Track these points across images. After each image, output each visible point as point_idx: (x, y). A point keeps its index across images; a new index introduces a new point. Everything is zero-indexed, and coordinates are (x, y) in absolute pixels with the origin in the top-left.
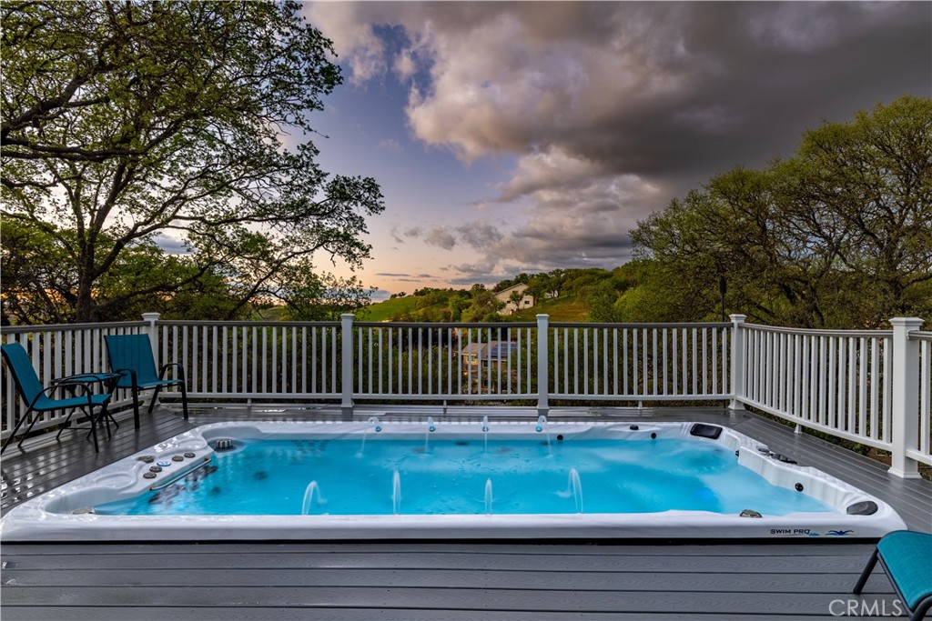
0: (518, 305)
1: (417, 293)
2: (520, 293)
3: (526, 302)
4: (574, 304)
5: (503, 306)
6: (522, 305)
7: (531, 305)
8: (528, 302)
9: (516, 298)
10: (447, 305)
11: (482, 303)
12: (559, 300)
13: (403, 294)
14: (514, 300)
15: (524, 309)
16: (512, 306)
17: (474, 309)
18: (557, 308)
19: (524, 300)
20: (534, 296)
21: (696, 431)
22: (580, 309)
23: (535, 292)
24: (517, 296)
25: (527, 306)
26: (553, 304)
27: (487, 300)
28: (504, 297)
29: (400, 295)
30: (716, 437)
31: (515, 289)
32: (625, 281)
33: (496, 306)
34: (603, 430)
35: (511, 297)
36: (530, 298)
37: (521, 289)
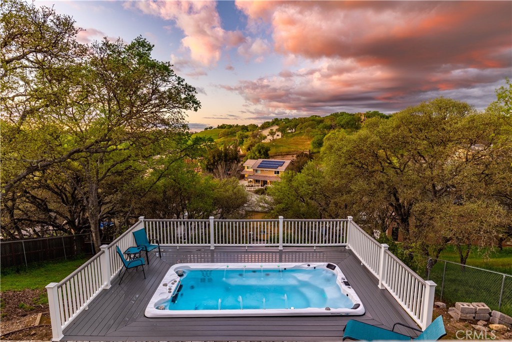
0: (273, 137)
1: (219, 127)
2: (274, 130)
3: (278, 135)
4: (303, 137)
5: (265, 138)
6: (275, 137)
7: (280, 137)
8: (279, 136)
9: (272, 134)
10: (235, 136)
11: (255, 136)
12: (295, 135)
13: (211, 128)
14: (271, 134)
15: (276, 139)
16: (270, 137)
17: (250, 139)
18: (294, 139)
19: (276, 134)
20: (282, 132)
21: (329, 266)
22: (306, 140)
23: (283, 130)
24: (273, 133)
25: (278, 137)
26: (292, 137)
27: (257, 135)
28: (266, 132)
29: (209, 128)
30: (333, 269)
31: (272, 128)
32: (330, 125)
33: (261, 138)
34: (299, 266)
35: (270, 133)
36: (280, 134)
37: (275, 128)
